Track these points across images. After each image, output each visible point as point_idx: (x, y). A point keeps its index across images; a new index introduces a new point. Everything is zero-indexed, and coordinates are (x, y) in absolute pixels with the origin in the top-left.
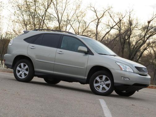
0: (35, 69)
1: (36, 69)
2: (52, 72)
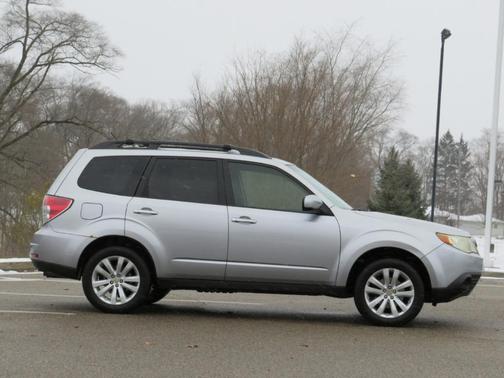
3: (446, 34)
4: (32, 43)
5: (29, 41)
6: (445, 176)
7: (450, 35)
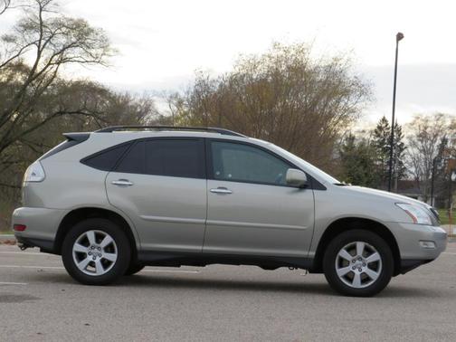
0: (138, 245)
1: (142, 245)
2: (199, 248)
3: (400, 37)
4: (45, 44)
5: (43, 42)
6: (382, 155)
7: (403, 37)
